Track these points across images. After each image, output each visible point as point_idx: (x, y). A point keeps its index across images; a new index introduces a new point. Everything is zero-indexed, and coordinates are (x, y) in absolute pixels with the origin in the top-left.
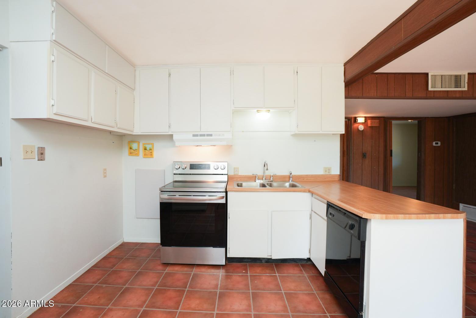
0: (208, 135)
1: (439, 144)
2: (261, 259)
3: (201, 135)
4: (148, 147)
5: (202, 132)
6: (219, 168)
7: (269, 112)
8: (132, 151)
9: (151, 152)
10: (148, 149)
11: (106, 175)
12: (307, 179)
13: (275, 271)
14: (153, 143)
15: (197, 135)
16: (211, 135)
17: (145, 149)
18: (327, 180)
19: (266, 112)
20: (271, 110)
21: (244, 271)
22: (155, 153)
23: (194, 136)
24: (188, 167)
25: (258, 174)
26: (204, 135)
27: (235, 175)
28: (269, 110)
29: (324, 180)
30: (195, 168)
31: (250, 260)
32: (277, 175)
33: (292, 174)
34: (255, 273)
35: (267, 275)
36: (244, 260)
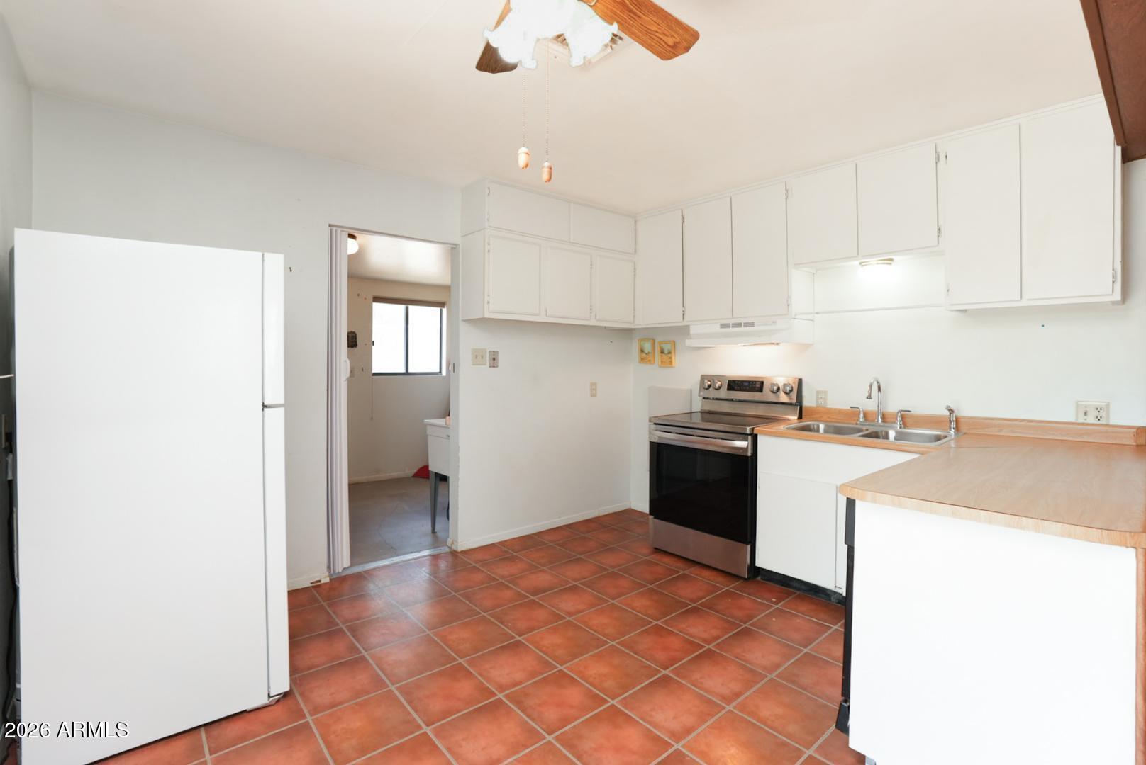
0: (747, 325)
2: (829, 593)
3: (735, 325)
4: (667, 348)
5: (734, 318)
6: (781, 390)
8: (644, 355)
9: (671, 358)
10: (666, 352)
11: (596, 393)
14: (674, 342)
15: (726, 326)
16: (752, 324)
17: (662, 352)
19: (878, 264)
20: (895, 259)
21: (774, 600)
22: (677, 360)
23: (723, 326)
24: (726, 386)
26: (739, 325)
27: (817, 407)
30: (736, 388)
31: (803, 587)
34: (795, 610)
36: (792, 583)
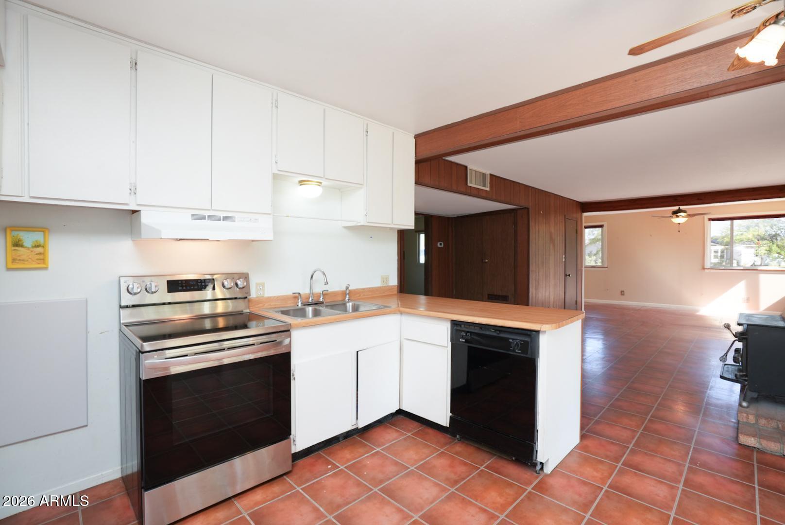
0: (226, 219)
1: (442, 246)
3: (211, 218)
5: (213, 210)
7: (319, 185)
9: (40, 253)
10: (28, 244)
12: (364, 295)
13: (368, 445)
15: (202, 217)
16: (232, 219)
17: (18, 244)
18: (386, 293)
19: (317, 185)
20: (324, 183)
21: (329, 467)
23: (195, 217)
24: (164, 288)
25: (301, 293)
26: (217, 218)
27: (258, 297)
28: (320, 183)
29: (383, 295)
30: (180, 288)
32: (329, 291)
33: (349, 288)
34: (348, 461)
35: (367, 456)
